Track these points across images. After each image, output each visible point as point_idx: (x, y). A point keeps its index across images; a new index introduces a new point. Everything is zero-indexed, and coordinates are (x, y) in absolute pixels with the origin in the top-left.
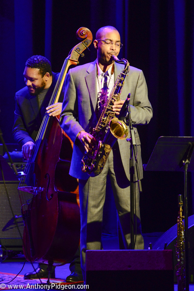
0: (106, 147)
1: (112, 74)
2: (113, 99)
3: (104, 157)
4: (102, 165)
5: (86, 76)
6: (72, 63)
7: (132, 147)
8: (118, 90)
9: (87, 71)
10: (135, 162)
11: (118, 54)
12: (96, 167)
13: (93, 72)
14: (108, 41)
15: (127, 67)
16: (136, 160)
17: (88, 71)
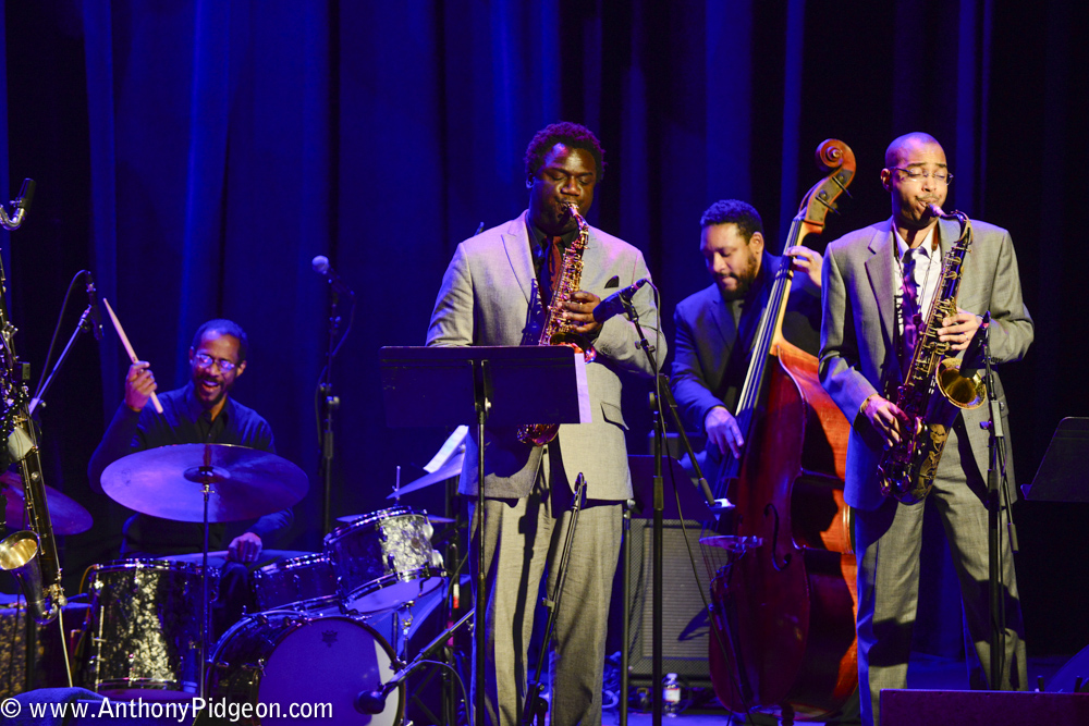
0: (934, 429)
1: (934, 249)
2: (938, 312)
3: (932, 455)
4: (930, 474)
5: (869, 260)
6: (810, 229)
7: (993, 440)
8: (949, 289)
9: (869, 248)
10: (1000, 478)
11: (942, 200)
12: (916, 480)
13: (885, 249)
14: (917, 170)
15: (966, 232)
16: (1004, 475)
17: (873, 247)
